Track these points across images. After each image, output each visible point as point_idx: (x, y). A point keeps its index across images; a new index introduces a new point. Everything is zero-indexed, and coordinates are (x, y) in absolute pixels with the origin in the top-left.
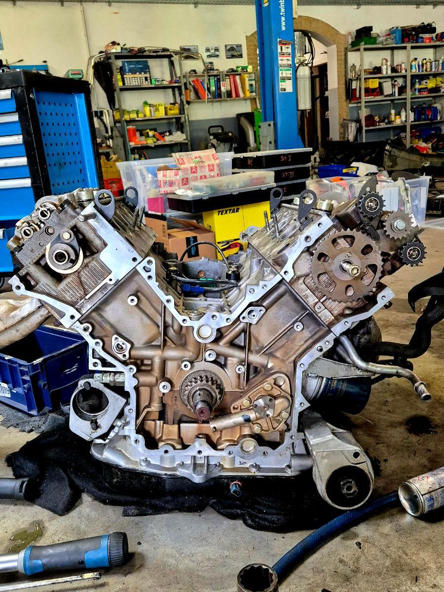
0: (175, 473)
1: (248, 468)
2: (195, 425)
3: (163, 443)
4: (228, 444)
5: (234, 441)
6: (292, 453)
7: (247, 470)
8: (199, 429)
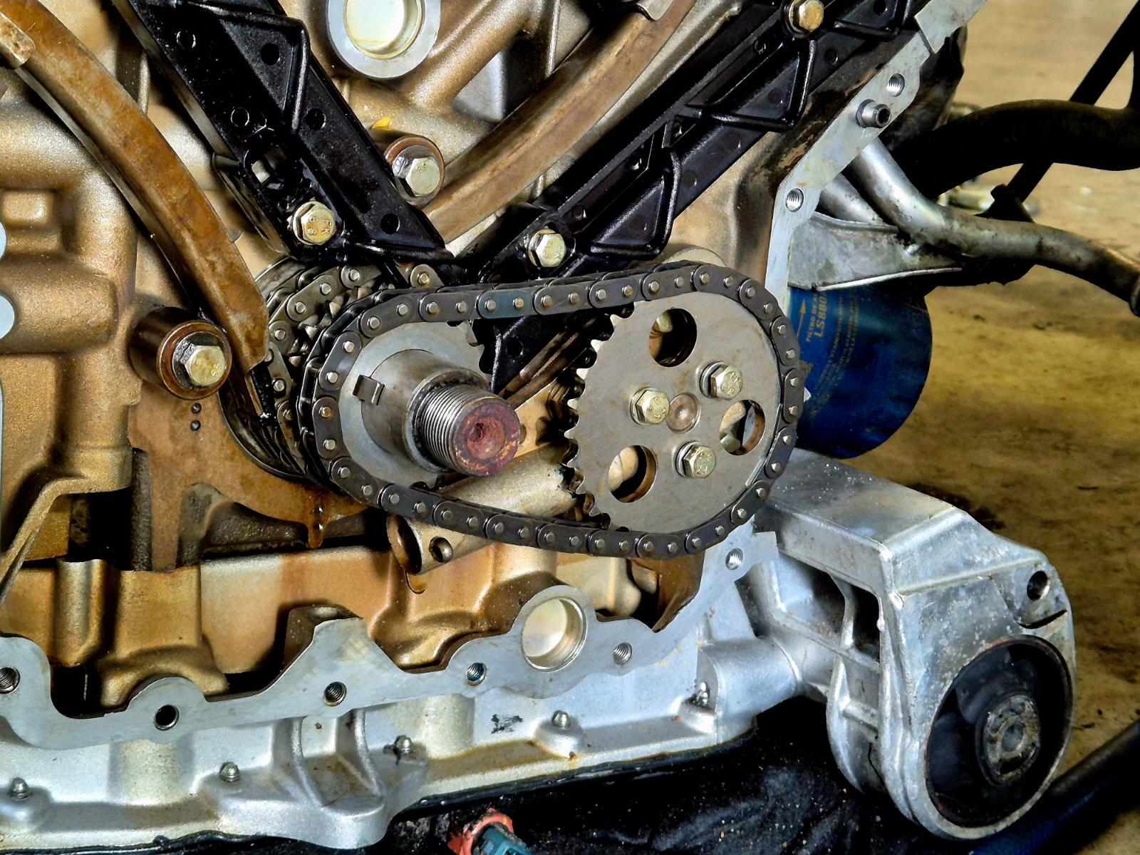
0: (209, 826)
1: (531, 744)
2: (273, 565)
3: (128, 678)
4: (445, 634)
5: (472, 619)
6: (706, 643)
7: (532, 751)
8: (291, 578)
